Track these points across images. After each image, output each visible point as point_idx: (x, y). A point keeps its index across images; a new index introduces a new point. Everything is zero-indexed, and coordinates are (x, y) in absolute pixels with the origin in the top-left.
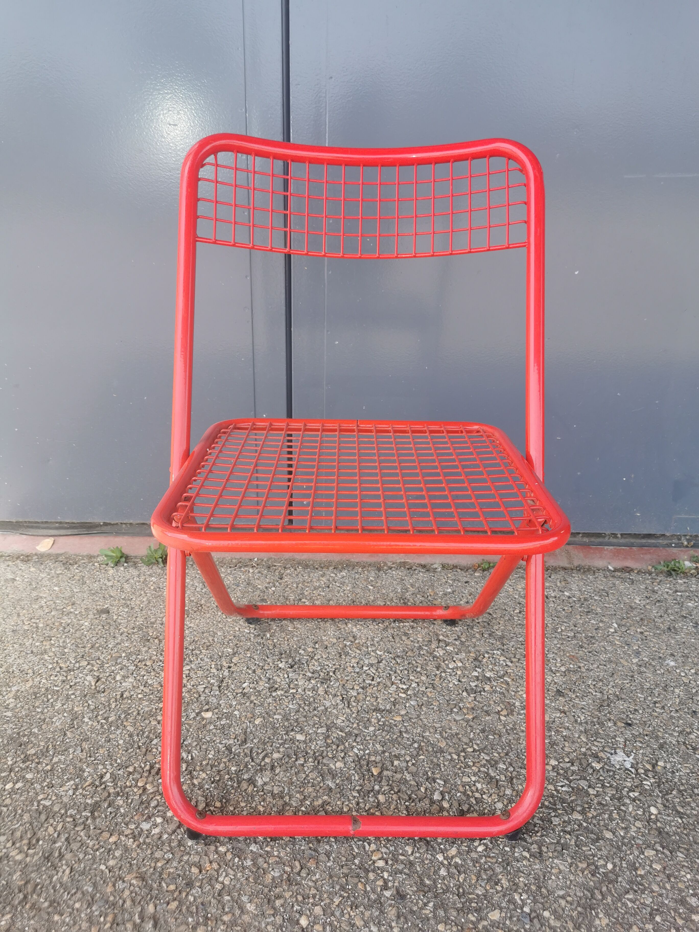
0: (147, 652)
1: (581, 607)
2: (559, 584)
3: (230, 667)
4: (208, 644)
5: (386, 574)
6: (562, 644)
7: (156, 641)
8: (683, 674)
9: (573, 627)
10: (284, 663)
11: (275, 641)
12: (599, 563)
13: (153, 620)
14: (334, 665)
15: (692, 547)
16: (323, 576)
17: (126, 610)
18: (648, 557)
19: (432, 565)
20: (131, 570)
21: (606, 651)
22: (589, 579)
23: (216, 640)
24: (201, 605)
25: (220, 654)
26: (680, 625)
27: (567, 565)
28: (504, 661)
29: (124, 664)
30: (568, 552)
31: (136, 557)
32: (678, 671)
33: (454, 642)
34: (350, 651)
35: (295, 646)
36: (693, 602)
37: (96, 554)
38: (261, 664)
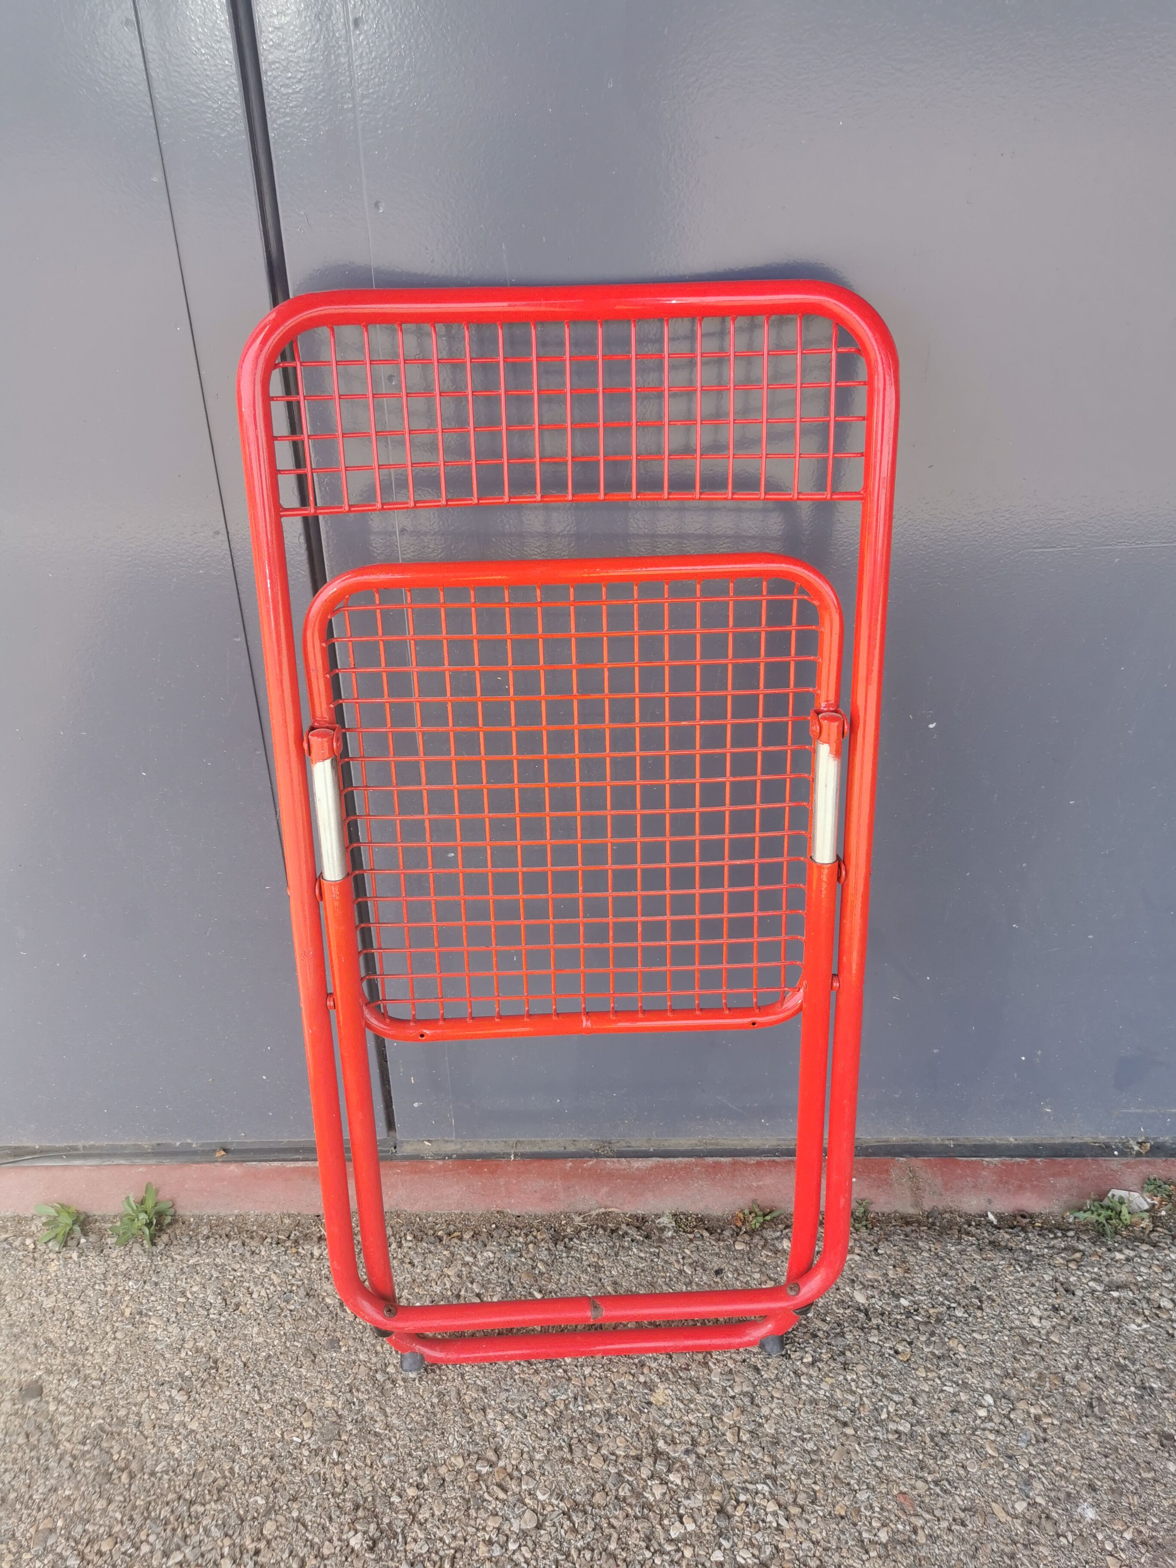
0: (104, 1511)
1: (928, 1343)
2: (891, 1274)
3: (257, 1552)
4: (221, 1482)
5: (568, 1249)
6: (888, 1458)
7: (125, 1477)
8: (1109, 1547)
9: (909, 1407)
10: (359, 1535)
11: (348, 1467)
12: (972, 1203)
13: (122, 1413)
14: (454, 1537)
15: (1147, 1154)
16: (449, 1263)
17: (74, 1384)
18: (1063, 1182)
19: (658, 1216)
20: (93, 1258)
21: (966, 1480)
22: (948, 1253)
23: (236, 1469)
24: (216, 1362)
25: (241, 1512)
26: (1112, 1391)
27: (910, 1210)
28: (775, 1514)
29: (59, 1550)
30: (914, 1177)
31: (104, 1219)
32: (1100, 1537)
33: (684, 1457)
34: (486, 1496)
35: (384, 1484)
36: (1139, 1320)
37: (29, 1215)
38: (316, 1540)
